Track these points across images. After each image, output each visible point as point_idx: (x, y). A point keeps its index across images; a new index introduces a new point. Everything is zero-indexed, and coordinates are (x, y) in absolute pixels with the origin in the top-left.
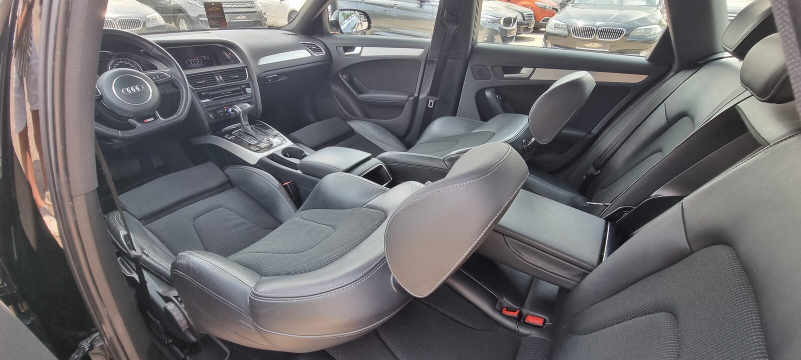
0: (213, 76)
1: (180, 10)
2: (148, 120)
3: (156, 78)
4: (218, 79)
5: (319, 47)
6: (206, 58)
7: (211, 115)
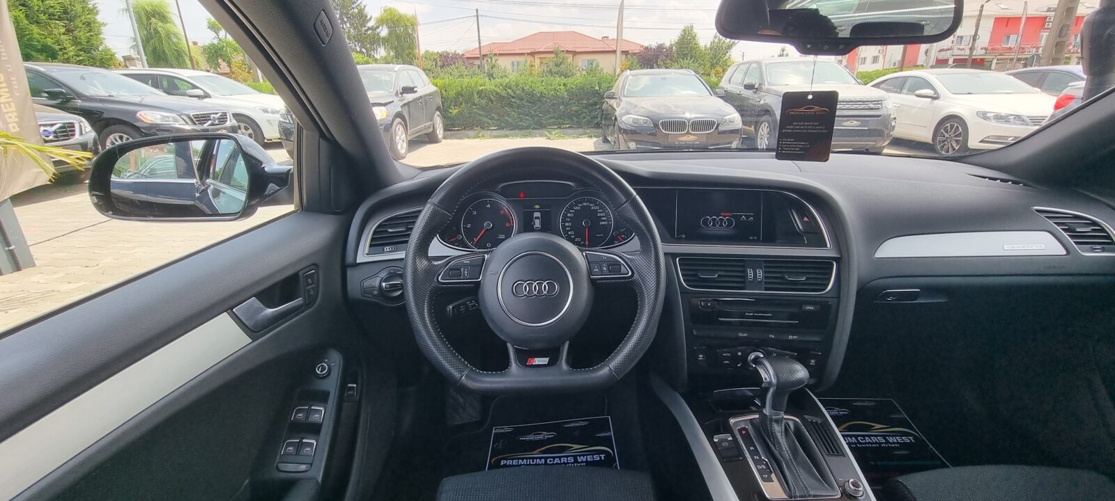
0: (743, 266)
1: (768, 111)
2: (537, 361)
3: (601, 269)
4: (751, 276)
5: (1103, 230)
6: (747, 217)
7: (701, 356)
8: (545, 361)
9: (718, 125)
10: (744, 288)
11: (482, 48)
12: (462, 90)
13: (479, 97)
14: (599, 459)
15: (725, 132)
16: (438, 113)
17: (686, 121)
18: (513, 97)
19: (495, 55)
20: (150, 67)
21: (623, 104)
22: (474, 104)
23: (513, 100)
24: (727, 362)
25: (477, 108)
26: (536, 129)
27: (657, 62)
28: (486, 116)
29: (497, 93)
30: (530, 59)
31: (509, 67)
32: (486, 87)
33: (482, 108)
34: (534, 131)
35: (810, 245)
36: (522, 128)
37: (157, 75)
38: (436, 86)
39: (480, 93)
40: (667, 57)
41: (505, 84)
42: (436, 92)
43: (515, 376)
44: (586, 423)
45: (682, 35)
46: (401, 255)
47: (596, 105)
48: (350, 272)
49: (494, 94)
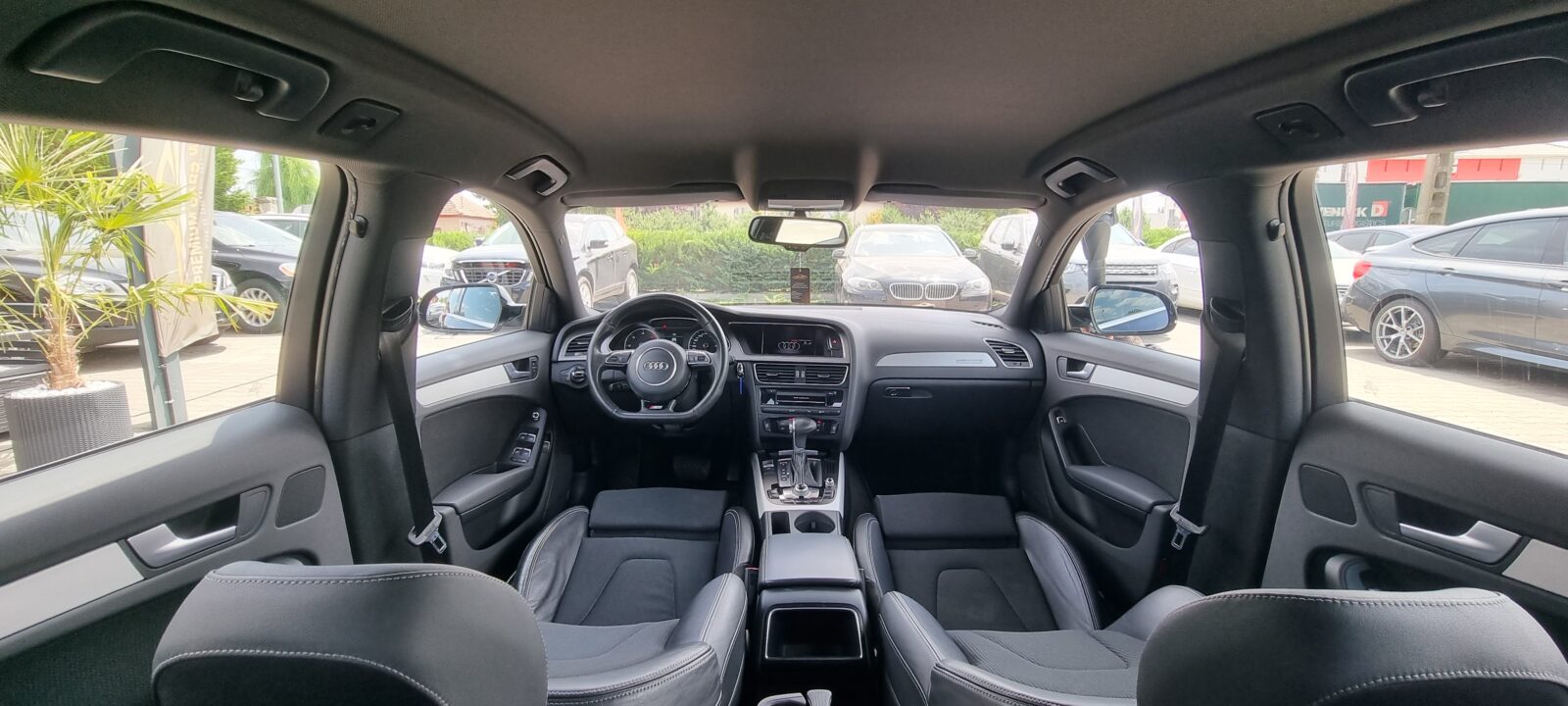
0: (796, 369)
2: (655, 407)
3: (695, 361)
4: (797, 375)
6: (808, 342)
7: (768, 429)
8: (660, 407)
9: (960, 290)
10: (793, 382)
12: (664, 244)
13: (685, 253)
15: (968, 299)
16: (632, 271)
17: (922, 285)
18: (727, 254)
20: (285, 212)
21: (852, 266)
22: (678, 261)
23: (726, 257)
24: (784, 426)
25: (682, 266)
26: (754, 292)
28: (693, 276)
29: (707, 249)
31: (730, 215)
32: (693, 241)
33: (688, 267)
34: (751, 294)
35: (835, 356)
36: (737, 291)
37: (298, 221)
38: (632, 239)
39: (685, 248)
41: (716, 238)
42: (631, 246)
43: (643, 414)
46: (584, 358)
47: (829, 265)
48: (553, 365)
49: (703, 249)
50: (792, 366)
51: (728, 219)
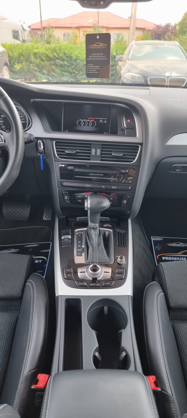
0: (90, 147)
4: (93, 153)
6: (103, 120)
7: (66, 197)
10: (89, 160)
11: (43, 22)
12: (23, 51)
13: (35, 57)
14: (38, 262)
16: (6, 67)
17: (166, 78)
18: (58, 59)
19: (52, 27)
21: (127, 66)
22: (31, 62)
24: (80, 201)
27: (164, 37)
28: (40, 72)
29: (47, 55)
30: (76, 31)
31: (61, 38)
32: (39, 50)
35: (128, 135)
38: (4, 47)
39: (35, 54)
40: (172, 33)
42: (4, 52)
44: (37, 245)
45: (183, 17)
49: (45, 55)
50: (88, 145)
51: (60, 40)
